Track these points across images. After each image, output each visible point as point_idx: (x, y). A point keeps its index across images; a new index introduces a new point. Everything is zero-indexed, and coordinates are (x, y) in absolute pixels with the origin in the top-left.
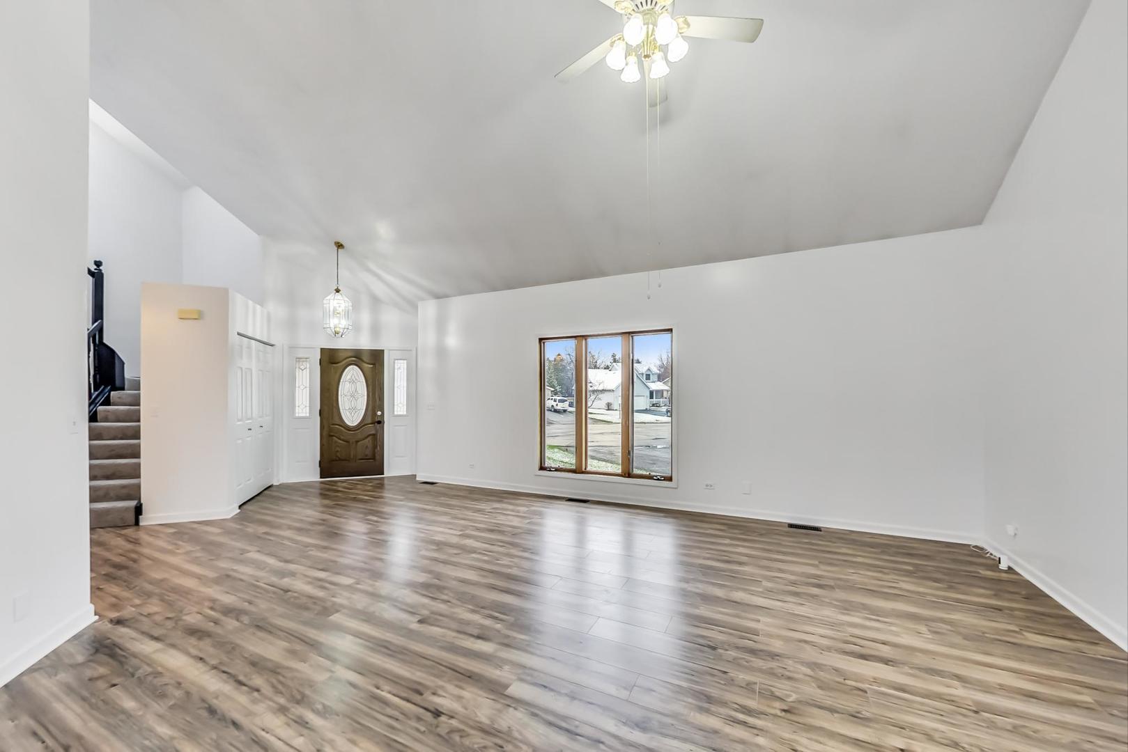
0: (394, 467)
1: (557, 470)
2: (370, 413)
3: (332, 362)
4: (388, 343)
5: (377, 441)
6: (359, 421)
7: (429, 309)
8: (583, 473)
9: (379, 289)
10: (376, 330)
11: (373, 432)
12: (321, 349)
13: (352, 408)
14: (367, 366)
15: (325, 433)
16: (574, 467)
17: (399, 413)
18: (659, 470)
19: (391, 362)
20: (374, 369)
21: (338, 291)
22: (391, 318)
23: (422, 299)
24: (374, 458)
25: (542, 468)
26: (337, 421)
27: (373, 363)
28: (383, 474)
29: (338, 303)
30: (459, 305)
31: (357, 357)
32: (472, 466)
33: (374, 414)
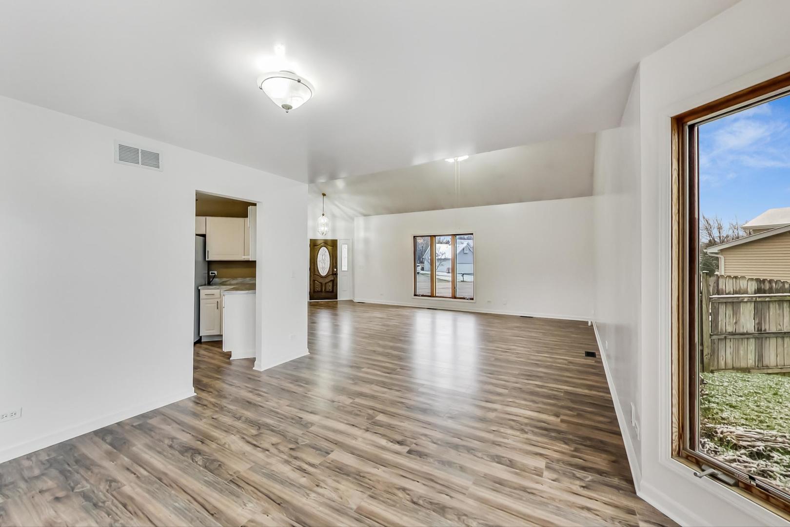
0: (342, 296)
1: (422, 296)
2: (331, 270)
3: (314, 246)
4: (340, 237)
5: (334, 283)
6: (326, 273)
7: (360, 222)
8: (434, 297)
9: (337, 211)
10: (334, 230)
11: (332, 279)
12: (310, 240)
13: (324, 267)
14: (330, 248)
15: (312, 280)
16: (430, 294)
17: (344, 270)
18: (468, 295)
19: (341, 245)
20: (333, 249)
21: (323, 215)
22: (341, 224)
23: (357, 216)
24: (333, 291)
25: (415, 295)
26: (317, 273)
27: (333, 245)
28: (337, 299)
29: (323, 220)
30: (375, 220)
31: (326, 243)
32: (382, 295)
33: (333, 270)
